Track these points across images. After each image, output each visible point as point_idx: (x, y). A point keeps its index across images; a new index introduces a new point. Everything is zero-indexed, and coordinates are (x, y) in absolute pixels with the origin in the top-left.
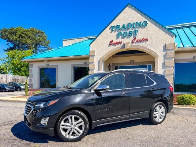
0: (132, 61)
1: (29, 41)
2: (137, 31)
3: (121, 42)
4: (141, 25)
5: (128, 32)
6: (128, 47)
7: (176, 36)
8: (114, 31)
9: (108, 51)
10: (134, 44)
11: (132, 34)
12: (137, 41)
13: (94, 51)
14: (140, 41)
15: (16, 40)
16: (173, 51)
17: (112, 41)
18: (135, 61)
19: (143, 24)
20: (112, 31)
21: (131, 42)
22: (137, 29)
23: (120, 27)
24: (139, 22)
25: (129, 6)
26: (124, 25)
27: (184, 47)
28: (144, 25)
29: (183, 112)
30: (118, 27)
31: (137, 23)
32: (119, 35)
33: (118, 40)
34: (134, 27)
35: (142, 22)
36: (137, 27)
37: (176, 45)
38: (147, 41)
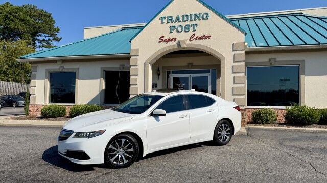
0: (190, 64)
2: (196, 25)
3: (175, 39)
4: (201, 18)
5: (184, 24)
6: (185, 46)
7: (246, 34)
9: (157, 50)
10: (193, 42)
11: (189, 29)
12: (196, 39)
13: (138, 49)
14: (200, 38)
16: (243, 52)
17: (163, 37)
18: (194, 64)
19: (203, 16)
20: (163, 23)
21: (188, 38)
22: (195, 23)
23: (174, 19)
24: (198, 14)
26: (178, 16)
27: (256, 46)
30: (170, 19)
31: (195, 15)
32: (172, 29)
33: (171, 36)
34: (191, 21)
35: (203, 14)
36: (195, 20)
37: (246, 44)
38: (209, 38)
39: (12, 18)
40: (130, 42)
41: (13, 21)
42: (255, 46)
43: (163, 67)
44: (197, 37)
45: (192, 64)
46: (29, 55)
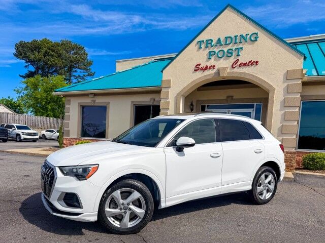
0: (230, 97)
1: (59, 62)
2: (241, 48)
3: (214, 66)
4: (248, 40)
5: (226, 50)
6: (225, 74)
7: (305, 58)
8: (202, 49)
9: (191, 81)
10: (235, 70)
11: (232, 53)
12: (240, 66)
13: (169, 81)
14: (245, 65)
15: (40, 60)
16: (300, 82)
17: (200, 65)
18: (234, 98)
19: (250, 37)
20: (200, 48)
21: (230, 66)
22: (241, 46)
23: (214, 43)
24: (244, 35)
25: (228, 8)
26: (219, 39)
28: (252, 39)
29: (312, 180)
30: (209, 43)
31: (241, 36)
32: (211, 54)
33: (209, 64)
34: (236, 43)
35: (250, 35)
36: (240, 42)
37: (304, 72)
38: (257, 65)
39: (51, 53)
40: (162, 72)
41: (52, 56)
42: (317, 75)
43: (197, 101)
44: (242, 63)
45: (232, 97)
46: (63, 88)
